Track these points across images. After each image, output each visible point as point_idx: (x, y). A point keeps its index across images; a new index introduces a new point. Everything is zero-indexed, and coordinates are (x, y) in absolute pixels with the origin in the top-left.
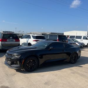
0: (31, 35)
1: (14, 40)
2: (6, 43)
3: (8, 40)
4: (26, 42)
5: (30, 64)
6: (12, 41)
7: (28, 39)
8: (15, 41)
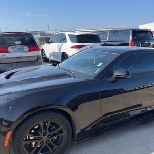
0: (67, 34)
1: (26, 48)
2: (7, 55)
3: (10, 49)
4: (57, 51)
5: (40, 139)
6: (21, 50)
7: (60, 43)
8: (27, 50)
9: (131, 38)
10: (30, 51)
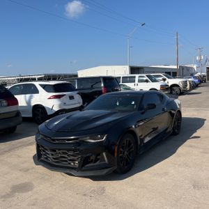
0: (37, 84)
8: (6, 104)
9: (102, 85)
10: (8, 105)
